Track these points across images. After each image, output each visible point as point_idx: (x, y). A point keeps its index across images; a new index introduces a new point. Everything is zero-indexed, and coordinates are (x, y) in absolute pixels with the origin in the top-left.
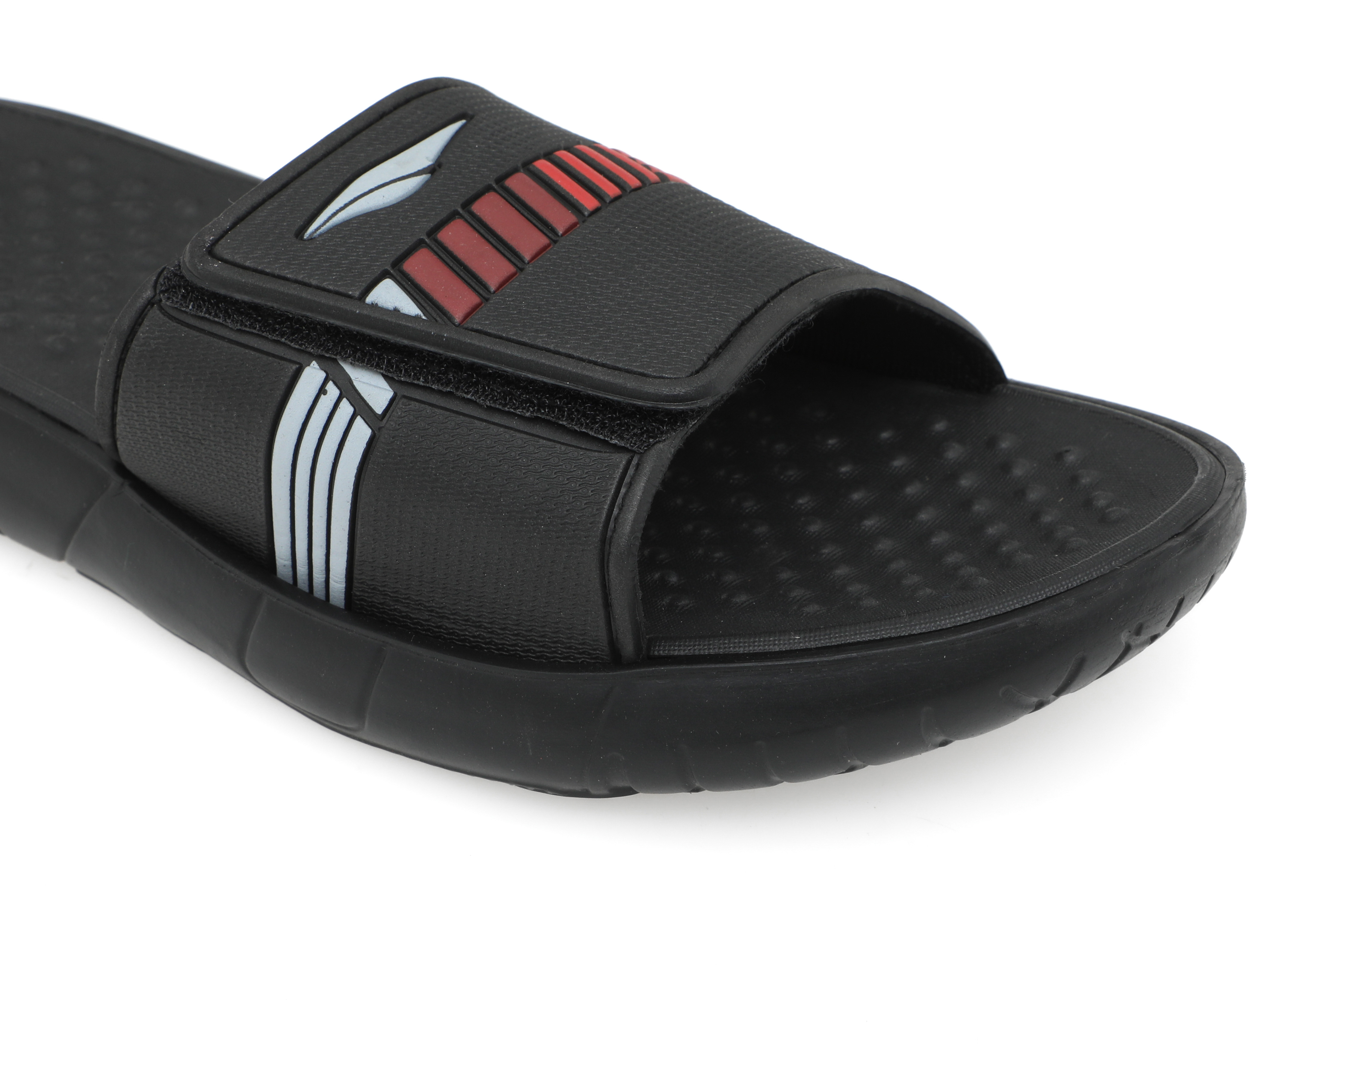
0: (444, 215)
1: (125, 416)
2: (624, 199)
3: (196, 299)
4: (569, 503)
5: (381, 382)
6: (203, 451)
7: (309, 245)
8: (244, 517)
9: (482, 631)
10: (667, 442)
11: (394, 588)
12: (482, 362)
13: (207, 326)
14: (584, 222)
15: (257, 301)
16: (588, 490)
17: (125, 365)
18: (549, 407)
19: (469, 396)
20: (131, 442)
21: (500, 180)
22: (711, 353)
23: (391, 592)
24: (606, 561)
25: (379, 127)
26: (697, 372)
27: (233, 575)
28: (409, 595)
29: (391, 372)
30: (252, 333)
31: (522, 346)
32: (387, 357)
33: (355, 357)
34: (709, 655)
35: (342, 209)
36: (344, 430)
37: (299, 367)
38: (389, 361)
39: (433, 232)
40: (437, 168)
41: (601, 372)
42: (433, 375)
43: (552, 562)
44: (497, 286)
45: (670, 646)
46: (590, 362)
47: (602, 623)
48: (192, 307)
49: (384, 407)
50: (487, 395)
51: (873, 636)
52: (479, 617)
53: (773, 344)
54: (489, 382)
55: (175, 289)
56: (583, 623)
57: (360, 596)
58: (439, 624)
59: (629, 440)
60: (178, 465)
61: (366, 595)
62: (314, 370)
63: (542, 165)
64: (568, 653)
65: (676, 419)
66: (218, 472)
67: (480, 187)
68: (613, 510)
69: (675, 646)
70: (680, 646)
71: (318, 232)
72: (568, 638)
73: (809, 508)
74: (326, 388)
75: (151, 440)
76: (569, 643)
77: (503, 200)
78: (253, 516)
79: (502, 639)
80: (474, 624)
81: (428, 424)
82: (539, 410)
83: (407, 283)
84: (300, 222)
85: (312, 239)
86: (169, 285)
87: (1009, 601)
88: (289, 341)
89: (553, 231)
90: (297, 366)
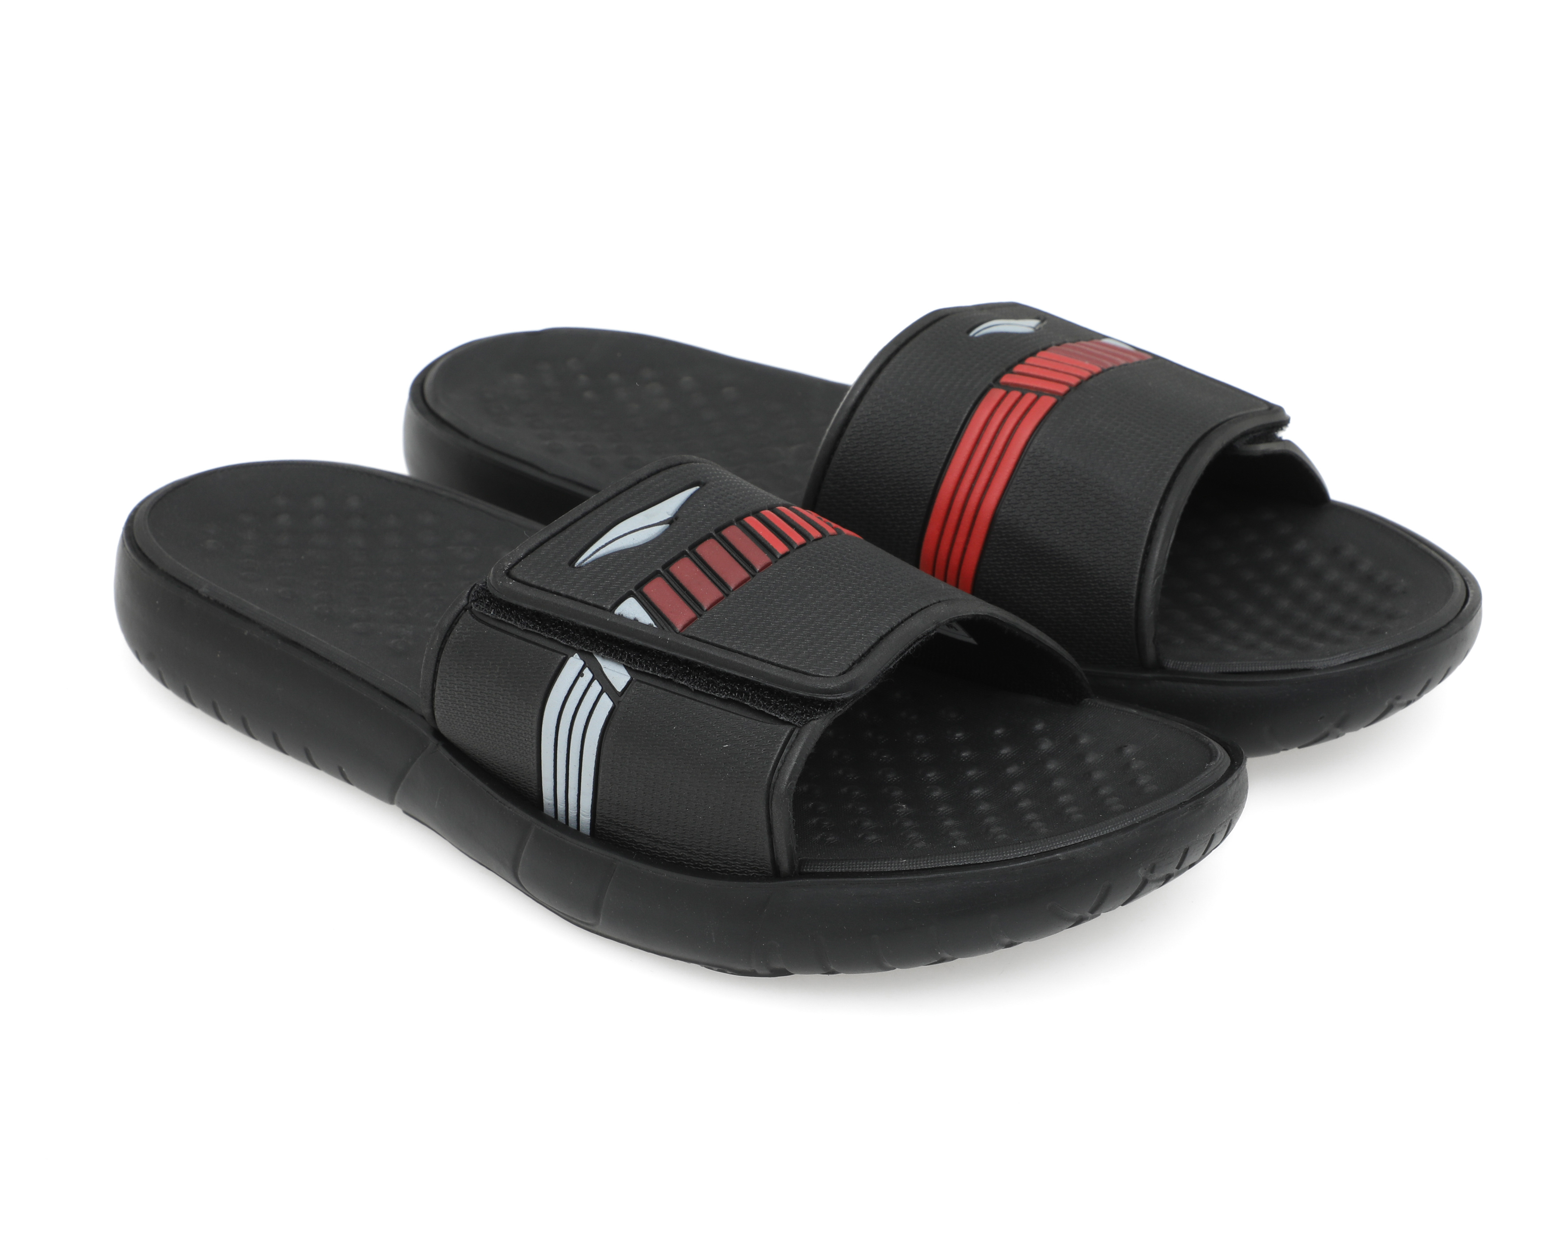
0: (675, 554)
1: (442, 691)
2: (808, 547)
3: (497, 607)
4: (747, 758)
5: (623, 671)
6: (495, 717)
7: (578, 571)
8: (521, 768)
9: (684, 852)
10: (820, 720)
11: (624, 820)
12: (692, 659)
13: (503, 627)
14: (775, 562)
15: (539, 609)
16: (761, 749)
17: (444, 652)
18: (738, 692)
19: (683, 683)
20: (445, 711)
21: (719, 530)
22: (855, 659)
23: (622, 823)
24: (770, 800)
25: (636, 489)
26: (844, 673)
27: (511, 810)
28: (634, 825)
29: (630, 664)
30: (534, 633)
31: (721, 649)
32: (628, 653)
33: (605, 652)
34: (842, 872)
35: (603, 547)
36: (594, 702)
37: (565, 657)
38: (629, 656)
39: (666, 566)
40: (675, 520)
41: (775, 670)
42: (659, 667)
43: (733, 800)
44: (709, 606)
45: (815, 866)
46: (769, 662)
47: (767, 846)
48: (493, 613)
49: (623, 687)
50: (696, 682)
51: (958, 862)
52: (682, 841)
53: (902, 653)
54: (699, 673)
55: (482, 599)
56: (754, 846)
57: (600, 826)
58: (655, 847)
59: (793, 717)
60: (477, 728)
61: (605, 825)
62: (576, 659)
63: (751, 521)
64: (743, 868)
65: (827, 705)
66: (505, 733)
67: (703, 535)
68: (778, 764)
69: (818, 866)
70: (821, 865)
71: (585, 563)
72: (744, 857)
73: (935, 780)
74: (583, 672)
75: (459, 709)
76: (744, 861)
77: (719, 545)
78: (528, 766)
79: (698, 857)
80: (678, 847)
81: (653, 700)
82: (731, 694)
83: (645, 601)
84: (573, 555)
85: (580, 567)
86: (478, 596)
87: (1057, 842)
88: (560, 639)
89: (753, 568)
90: (564, 656)
